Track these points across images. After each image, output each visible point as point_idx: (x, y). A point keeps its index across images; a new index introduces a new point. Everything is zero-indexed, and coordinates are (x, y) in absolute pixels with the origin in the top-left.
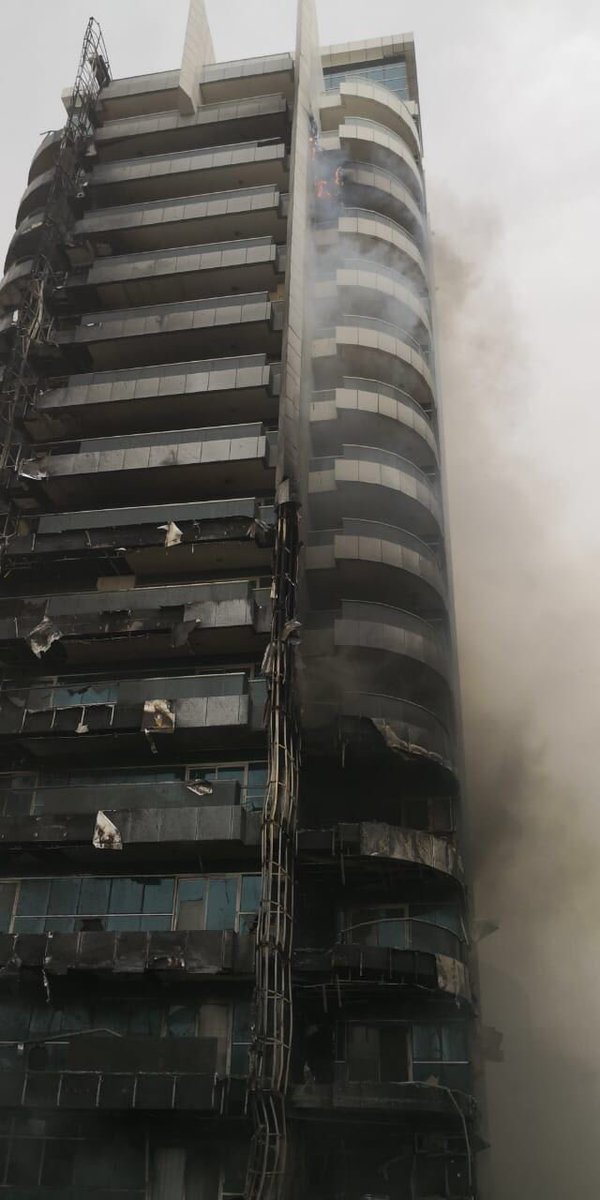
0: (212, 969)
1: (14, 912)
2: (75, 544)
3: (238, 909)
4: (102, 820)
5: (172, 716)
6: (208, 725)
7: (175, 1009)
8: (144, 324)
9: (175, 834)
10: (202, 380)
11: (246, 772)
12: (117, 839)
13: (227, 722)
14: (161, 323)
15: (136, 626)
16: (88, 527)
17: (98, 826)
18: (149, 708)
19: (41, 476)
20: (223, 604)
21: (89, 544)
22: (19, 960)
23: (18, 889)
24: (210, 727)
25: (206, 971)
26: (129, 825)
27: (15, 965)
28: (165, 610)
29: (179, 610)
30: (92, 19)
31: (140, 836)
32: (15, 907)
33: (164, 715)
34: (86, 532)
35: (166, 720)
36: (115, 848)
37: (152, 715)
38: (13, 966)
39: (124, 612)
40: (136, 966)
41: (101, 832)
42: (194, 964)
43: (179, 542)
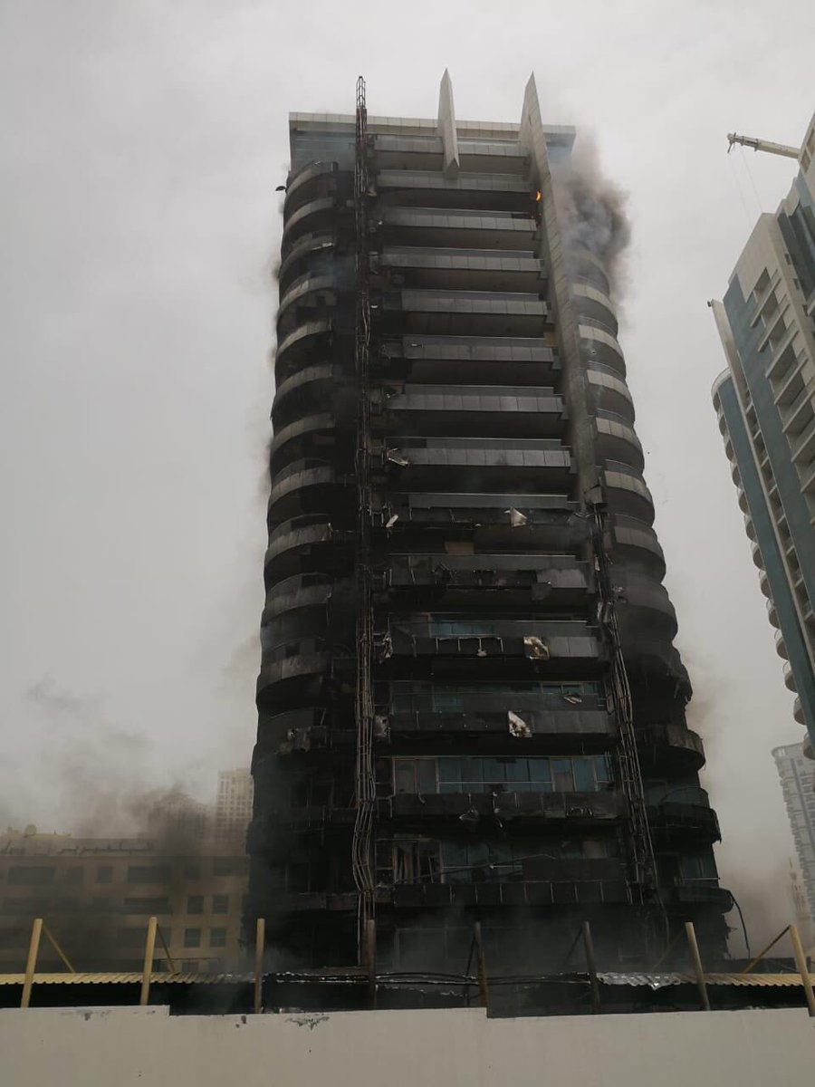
0: (611, 816)
1: (437, 780)
2: (441, 518)
3: (595, 778)
4: (512, 717)
5: (546, 648)
6: (572, 656)
7: (565, 844)
8: (456, 350)
9: (566, 728)
10: (513, 402)
11: (582, 688)
12: (528, 730)
13: (584, 655)
14: (470, 351)
15: (501, 582)
16: (452, 506)
17: (512, 722)
18: (527, 641)
19: (404, 463)
20: (564, 572)
21: (453, 518)
22: (476, 812)
23: (437, 765)
24: (575, 658)
25: (607, 817)
26: (533, 721)
27: (473, 814)
28: (521, 572)
29: (533, 574)
30: (361, 77)
31: (541, 730)
32: (437, 776)
33: (540, 647)
34: (450, 510)
35: (542, 651)
36: (527, 736)
37: (531, 647)
38: (472, 815)
39: (491, 572)
40: (560, 814)
41: (515, 725)
42: (598, 813)
43: (524, 524)
